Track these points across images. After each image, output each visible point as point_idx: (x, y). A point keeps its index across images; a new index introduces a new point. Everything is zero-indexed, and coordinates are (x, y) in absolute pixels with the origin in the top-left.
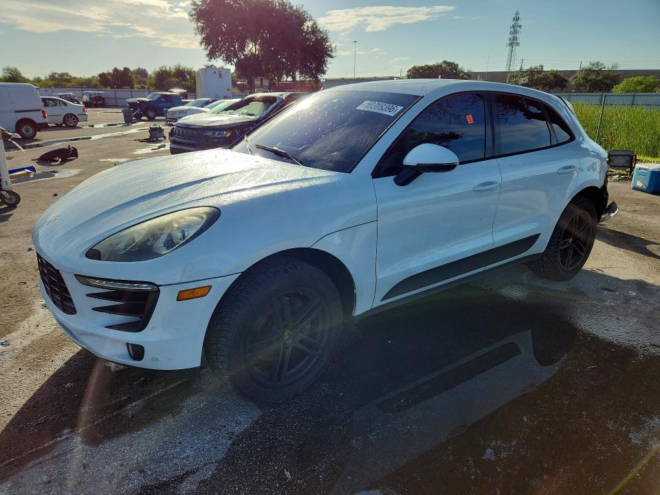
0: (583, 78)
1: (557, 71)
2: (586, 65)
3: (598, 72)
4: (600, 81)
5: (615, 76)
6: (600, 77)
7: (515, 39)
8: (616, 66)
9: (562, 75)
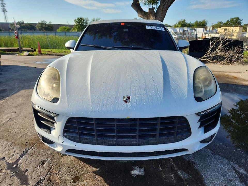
0: (41, 26)
1: (30, 24)
2: (40, 22)
3: (45, 24)
4: (47, 27)
5: (51, 26)
6: (47, 26)
7: (4, 9)
8: (50, 22)
9: (32, 25)
